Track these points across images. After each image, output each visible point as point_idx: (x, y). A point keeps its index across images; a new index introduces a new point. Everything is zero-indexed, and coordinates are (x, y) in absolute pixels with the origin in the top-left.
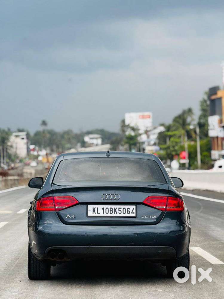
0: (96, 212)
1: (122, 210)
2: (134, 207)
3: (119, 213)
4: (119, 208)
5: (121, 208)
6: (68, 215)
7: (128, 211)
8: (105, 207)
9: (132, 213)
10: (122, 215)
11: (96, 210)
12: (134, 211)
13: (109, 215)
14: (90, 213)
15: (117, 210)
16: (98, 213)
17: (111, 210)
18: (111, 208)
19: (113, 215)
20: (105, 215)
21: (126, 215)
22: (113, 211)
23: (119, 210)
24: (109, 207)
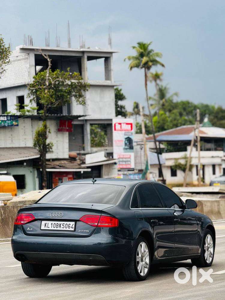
0: (47, 227)
1: (65, 225)
2: (74, 223)
3: (62, 228)
4: (63, 224)
5: (64, 224)
6: (28, 228)
7: (69, 226)
8: (53, 222)
9: (71, 228)
10: (65, 229)
11: (47, 225)
12: (74, 226)
13: (55, 229)
14: (43, 227)
15: (61, 225)
16: (48, 227)
17: (58, 225)
18: (57, 224)
19: (58, 229)
20: (53, 229)
21: (68, 229)
22: (59, 226)
23: (63, 225)
24: (56, 222)
